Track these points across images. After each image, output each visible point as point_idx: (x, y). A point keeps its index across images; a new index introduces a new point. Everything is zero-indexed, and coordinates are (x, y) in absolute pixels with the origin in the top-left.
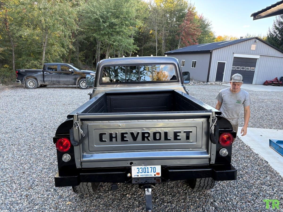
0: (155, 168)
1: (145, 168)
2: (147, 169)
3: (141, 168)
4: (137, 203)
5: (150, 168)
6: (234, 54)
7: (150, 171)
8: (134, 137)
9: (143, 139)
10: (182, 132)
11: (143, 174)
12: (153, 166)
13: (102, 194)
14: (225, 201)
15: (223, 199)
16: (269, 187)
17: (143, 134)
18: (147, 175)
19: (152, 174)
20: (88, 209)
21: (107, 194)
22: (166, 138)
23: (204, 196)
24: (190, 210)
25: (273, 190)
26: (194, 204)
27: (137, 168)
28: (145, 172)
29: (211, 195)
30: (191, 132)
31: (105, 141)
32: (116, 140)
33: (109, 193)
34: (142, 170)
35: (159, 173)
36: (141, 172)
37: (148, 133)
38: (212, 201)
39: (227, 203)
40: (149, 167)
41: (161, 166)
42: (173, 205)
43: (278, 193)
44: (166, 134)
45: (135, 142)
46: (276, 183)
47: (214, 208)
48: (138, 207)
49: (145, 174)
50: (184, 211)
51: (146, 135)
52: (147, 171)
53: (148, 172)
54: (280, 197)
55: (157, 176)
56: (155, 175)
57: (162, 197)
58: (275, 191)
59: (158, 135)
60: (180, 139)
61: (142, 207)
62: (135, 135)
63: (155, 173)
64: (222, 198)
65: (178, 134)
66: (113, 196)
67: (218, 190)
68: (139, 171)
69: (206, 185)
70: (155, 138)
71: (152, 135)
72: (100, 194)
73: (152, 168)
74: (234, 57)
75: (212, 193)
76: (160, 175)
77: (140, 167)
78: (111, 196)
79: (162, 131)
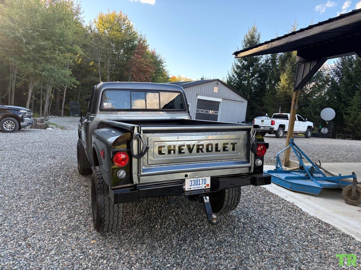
0: (206, 179)
1: (197, 180)
2: (198, 181)
3: (193, 181)
4: (170, 230)
5: (202, 179)
6: (198, 96)
7: (201, 183)
8: (190, 150)
9: (198, 151)
10: (229, 144)
11: (195, 186)
12: (204, 178)
13: (126, 230)
14: (248, 218)
15: (246, 216)
16: (276, 205)
17: (198, 146)
18: (198, 187)
19: (203, 186)
20: (120, 243)
21: (132, 228)
22: (217, 150)
23: (229, 217)
24: (223, 228)
25: (280, 207)
26: (224, 224)
27: (190, 181)
28: (197, 184)
29: (234, 215)
30: (236, 143)
31: (164, 154)
32: (174, 153)
33: (134, 227)
34: (194, 183)
35: (209, 185)
36: (193, 185)
37: (203, 145)
38: (237, 219)
39: (250, 219)
40: (200, 179)
41: (211, 176)
42: (206, 227)
43: (285, 208)
44: (217, 145)
45: (191, 154)
46: (279, 201)
47: (241, 223)
48: (174, 233)
49: (196, 186)
50: (219, 229)
51: (201, 147)
52: (198, 184)
53: (200, 184)
54: (288, 210)
55: (207, 188)
56: (205, 187)
57: (192, 223)
58: (281, 207)
59: (210, 147)
60: (227, 150)
61: (177, 233)
62: (191, 147)
63: (205, 185)
64: (244, 216)
65: (226, 145)
66: (139, 229)
67: (238, 212)
68: (191, 183)
69: (232, 204)
70: (207, 150)
71: (205, 147)
72: (124, 230)
73: (203, 179)
74: (198, 99)
75: (234, 214)
76: (209, 187)
77: (192, 179)
78: (138, 230)
79: (214, 143)
